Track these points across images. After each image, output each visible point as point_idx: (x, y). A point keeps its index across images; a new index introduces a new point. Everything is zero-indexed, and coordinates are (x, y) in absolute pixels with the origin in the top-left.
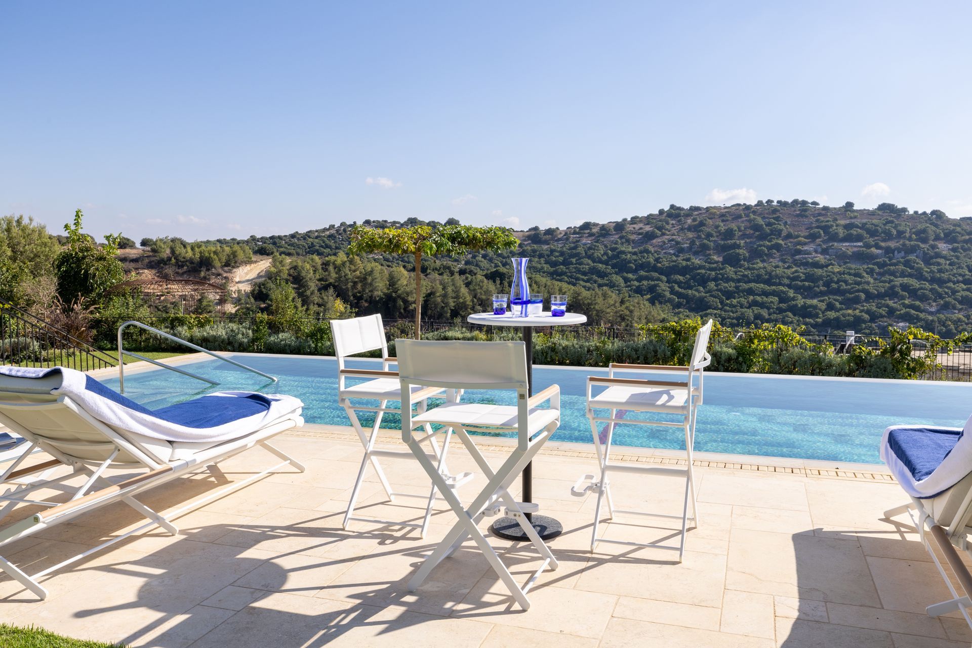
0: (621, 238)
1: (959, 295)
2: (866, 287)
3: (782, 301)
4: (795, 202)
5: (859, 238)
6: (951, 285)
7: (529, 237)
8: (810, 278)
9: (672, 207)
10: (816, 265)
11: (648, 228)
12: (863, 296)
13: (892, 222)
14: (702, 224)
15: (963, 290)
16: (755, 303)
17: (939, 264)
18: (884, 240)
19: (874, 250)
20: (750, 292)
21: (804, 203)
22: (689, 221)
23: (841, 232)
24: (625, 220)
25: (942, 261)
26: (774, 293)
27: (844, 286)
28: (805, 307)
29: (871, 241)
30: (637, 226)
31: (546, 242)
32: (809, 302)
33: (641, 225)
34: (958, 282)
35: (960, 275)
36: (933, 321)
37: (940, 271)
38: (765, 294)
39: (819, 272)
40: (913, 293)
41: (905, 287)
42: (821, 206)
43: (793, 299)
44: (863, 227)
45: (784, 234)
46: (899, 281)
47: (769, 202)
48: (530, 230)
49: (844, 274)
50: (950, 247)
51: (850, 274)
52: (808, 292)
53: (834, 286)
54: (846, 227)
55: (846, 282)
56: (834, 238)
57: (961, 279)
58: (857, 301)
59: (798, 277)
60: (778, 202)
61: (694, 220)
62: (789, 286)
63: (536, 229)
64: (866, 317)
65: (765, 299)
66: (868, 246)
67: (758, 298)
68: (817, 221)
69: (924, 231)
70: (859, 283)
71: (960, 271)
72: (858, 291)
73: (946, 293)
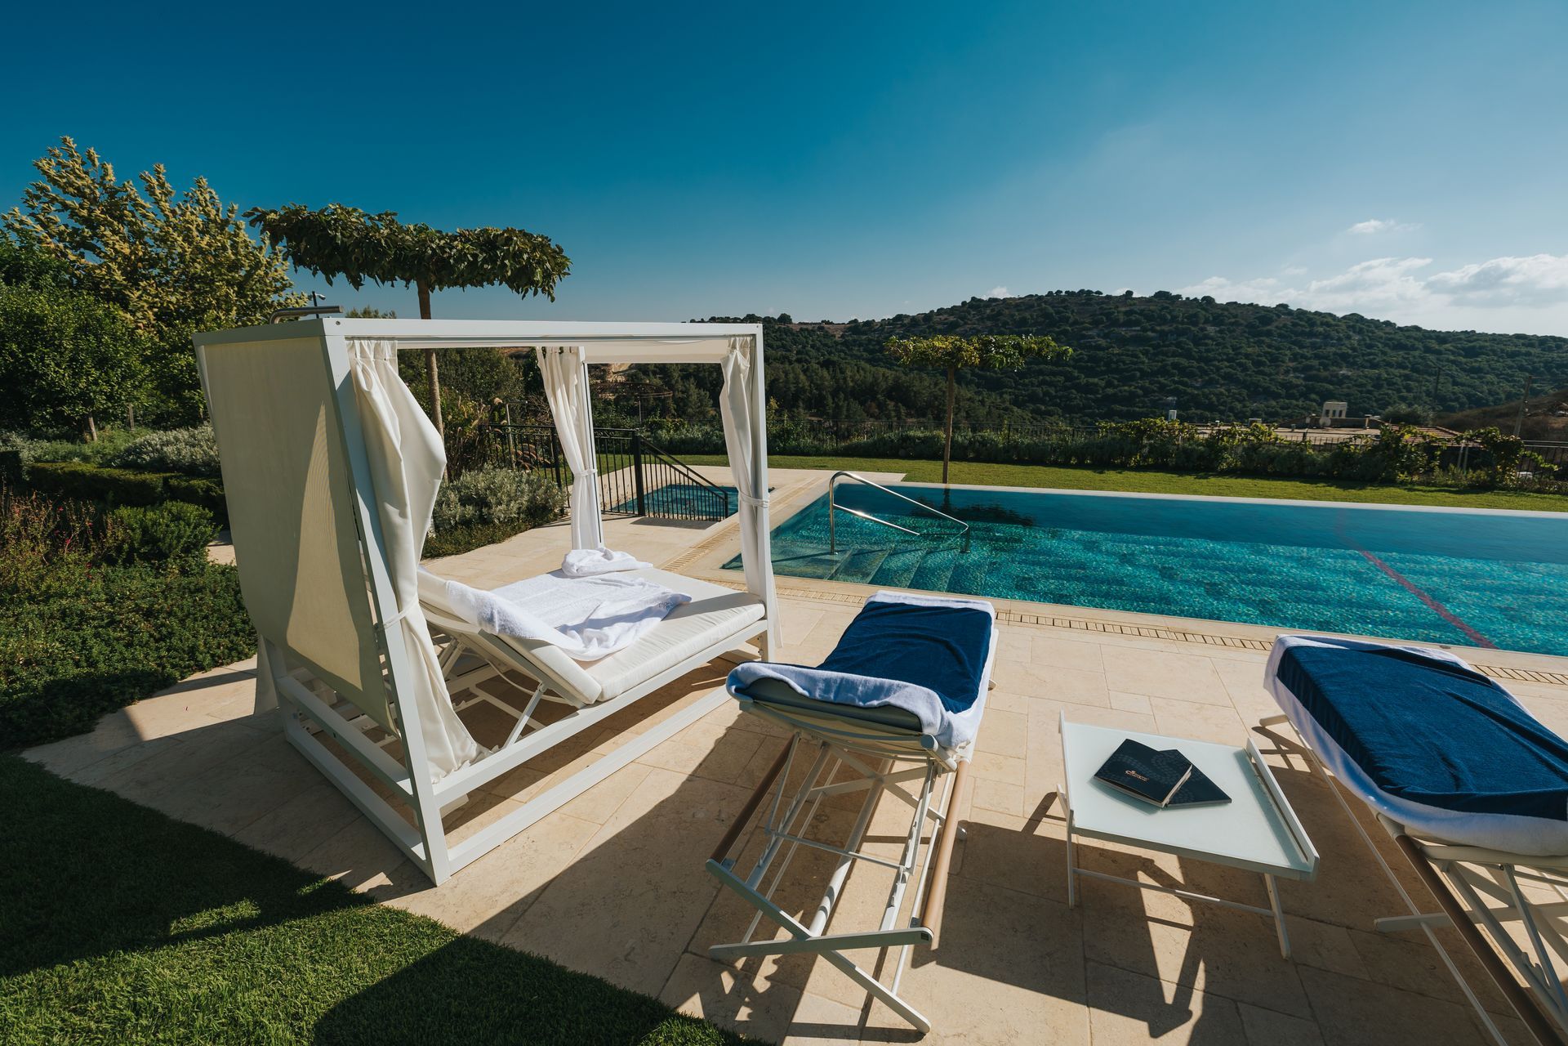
0: (929, 327)
1: (1223, 372)
2: (1141, 366)
4: (1082, 291)
5: (1137, 323)
6: (1216, 363)
7: (850, 329)
8: (1092, 359)
9: (973, 299)
10: (1099, 348)
11: (952, 319)
12: (1138, 374)
13: (1167, 308)
14: (999, 313)
15: (1226, 367)
16: (1044, 382)
17: (1206, 345)
18: (1160, 325)
19: (1149, 333)
20: (1041, 372)
21: (1089, 292)
22: (988, 311)
23: (1122, 318)
24: (932, 312)
25: (1210, 342)
26: (1060, 373)
27: (1122, 366)
28: (1087, 384)
29: (1147, 325)
30: (942, 317)
31: (865, 333)
32: (1091, 380)
33: (946, 316)
34: (1222, 360)
35: (1225, 354)
36: (1198, 395)
37: (1208, 351)
38: (1054, 374)
39: (1101, 354)
40: (1183, 371)
41: (1175, 366)
42: (1104, 295)
43: (1078, 378)
44: (1141, 313)
45: (1071, 321)
46: (1171, 360)
47: (1059, 292)
48: (850, 322)
49: (1122, 355)
50: (1218, 329)
51: (1128, 355)
52: (1091, 372)
53: (1114, 366)
54: (1126, 313)
55: (1124, 363)
56: (1115, 323)
57: (1225, 357)
58: (1132, 378)
59: (1083, 358)
60: (1066, 292)
61: (993, 310)
62: (1074, 367)
64: (1140, 392)
65: (1053, 379)
66: (1145, 330)
67: (1047, 378)
68: (1101, 308)
69: (1195, 315)
70: (1135, 363)
71: (1225, 350)
72: (1135, 370)
73: (1212, 370)
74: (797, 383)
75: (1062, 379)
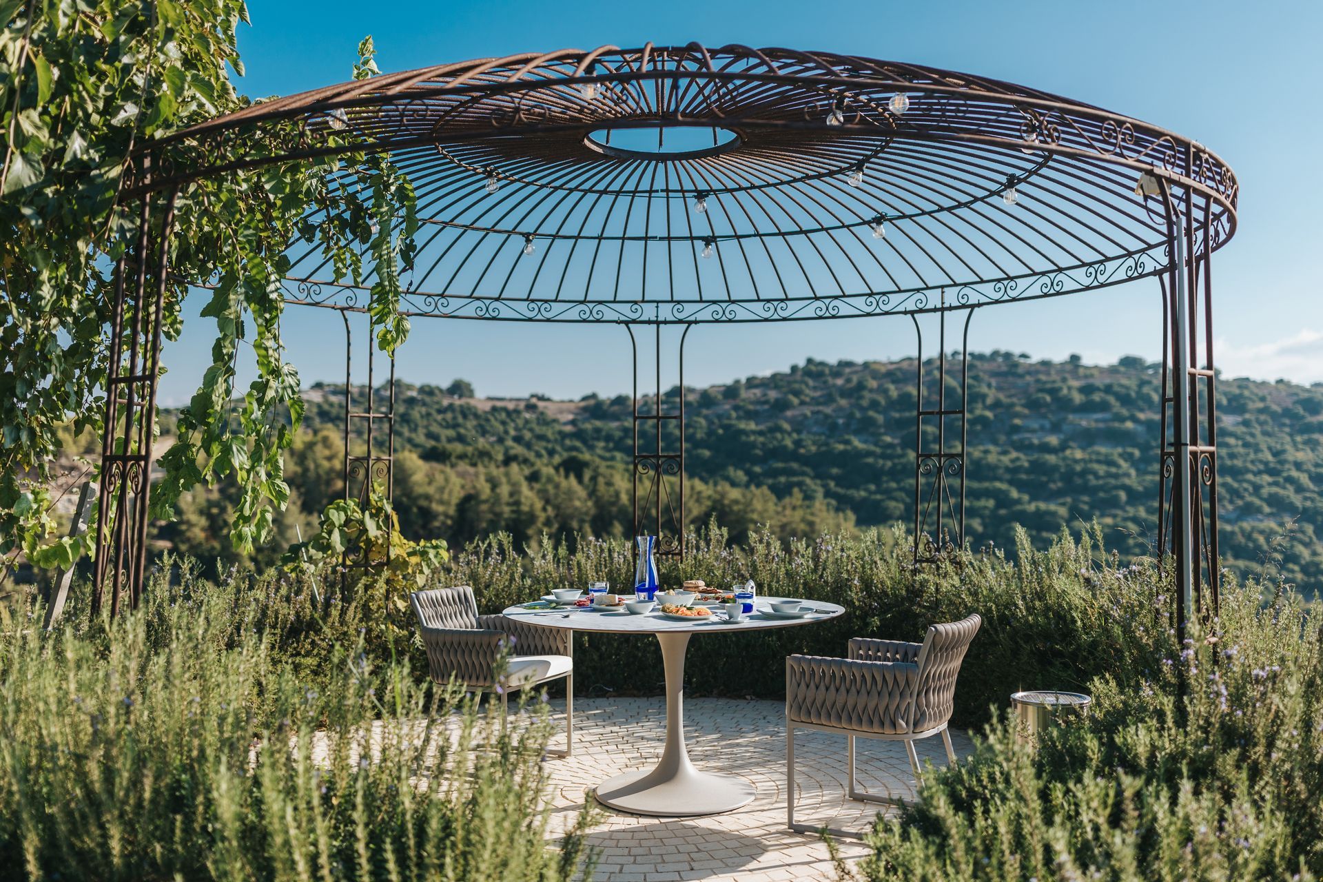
0: (736, 408)
1: (1265, 492)
2: (1127, 481)
3: (1000, 504)
4: (996, 354)
5: (1104, 407)
6: (1250, 477)
7: (585, 409)
8: (1036, 467)
9: (810, 361)
10: (1046, 448)
11: (773, 395)
12: (1123, 496)
14: (861, 386)
15: (1270, 484)
17: (1227, 445)
18: (1142, 410)
19: (1129, 425)
21: (1008, 356)
22: (840, 382)
23: (1078, 398)
24: (737, 382)
25: (1232, 441)
26: (987, 494)
27: (1093, 481)
28: (1039, 514)
29: (1125, 412)
30: (758, 392)
31: (616, 417)
32: (1043, 506)
33: (763, 390)
34: (1259, 472)
35: (1261, 462)
36: (1233, 533)
37: (1232, 456)
38: (975, 494)
39: (1052, 459)
42: (1035, 360)
43: (1018, 502)
44: (1108, 389)
45: (989, 401)
48: (584, 399)
49: (1091, 461)
50: (1239, 419)
51: (1099, 462)
52: (1037, 491)
53: (1079, 481)
54: (1082, 390)
55: (1097, 477)
56: (1065, 405)
57: (1261, 467)
58: (1114, 503)
59: (1021, 467)
61: (848, 380)
62: (1011, 483)
63: (594, 396)
64: (1133, 528)
66: (1119, 418)
68: (1038, 381)
70: (1116, 476)
71: (1260, 456)
72: (1117, 488)
73: (1246, 490)
74: (517, 503)
75: (991, 503)
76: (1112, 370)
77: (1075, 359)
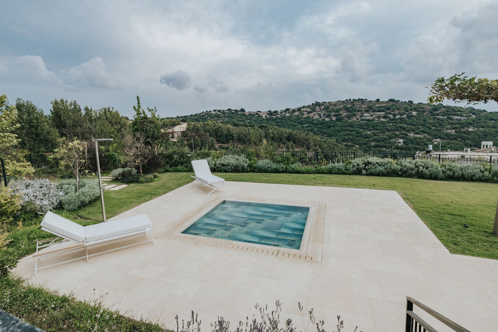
0: (300, 113)
1: (420, 130)
2: (387, 128)
3: (357, 133)
4: (359, 99)
5: (383, 111)
6: (417, 126)
7: (268, 114)
9: (316, 102)
10: (369, 120)
11: (309, 109)
12: (386, 131)
13: (395, 105)
14: (328, 107)
15: (422, 128)
16: (349, 134)
18: (392, 111)
19: (389, 115)
20: (346, 130)
21: (362, 99)
22: (323, 107)
23: (377, 109)
24: (300, 107)
25: (413, 118)
26: (354, 131)
27: (379, 128)
28: (366, 135)
30: (305, 109)
31: (274, 115)
33: (306, 109)
34: (420, 125)
35: (421, 123)
36: (412, 139)
37: (413, 121)
38: (351, 131)
39: (370, 123)
40: (404, 129)
41: (401, 127)
42: (368, 100)
43: (361, 132)
44: (384, 107)
45: (356, 110)
46: (399, 125)
47: (350, 99)
48: (268, 112)
49: (379, 123)
50: (416, 113)
51: (381, 123)
53: (376, 127)
54: (378, 107)
57: (421, 124)
58: (384, 132)
59: (363, 125)
60: (353, 99)
61: (325, 106)
62: (360, 128)
63: (270, 111)
64: (388, 138)
65: (351, 132)
66: (387, 113)
67: (349, 132)
68: (368, 105)
69: (406, 108)
70: (384, 127)
71: (420, 121)
72: (384, 129)
73: (416, 129)
75: (355, 133)
76: (387, 102)
77: (378, 100)
